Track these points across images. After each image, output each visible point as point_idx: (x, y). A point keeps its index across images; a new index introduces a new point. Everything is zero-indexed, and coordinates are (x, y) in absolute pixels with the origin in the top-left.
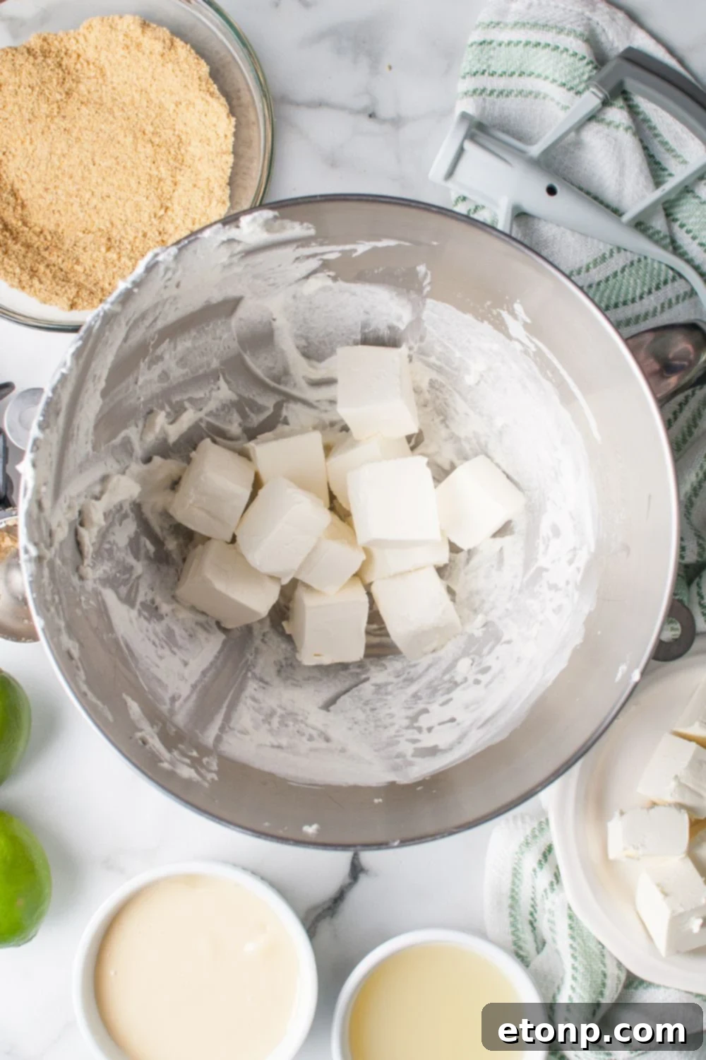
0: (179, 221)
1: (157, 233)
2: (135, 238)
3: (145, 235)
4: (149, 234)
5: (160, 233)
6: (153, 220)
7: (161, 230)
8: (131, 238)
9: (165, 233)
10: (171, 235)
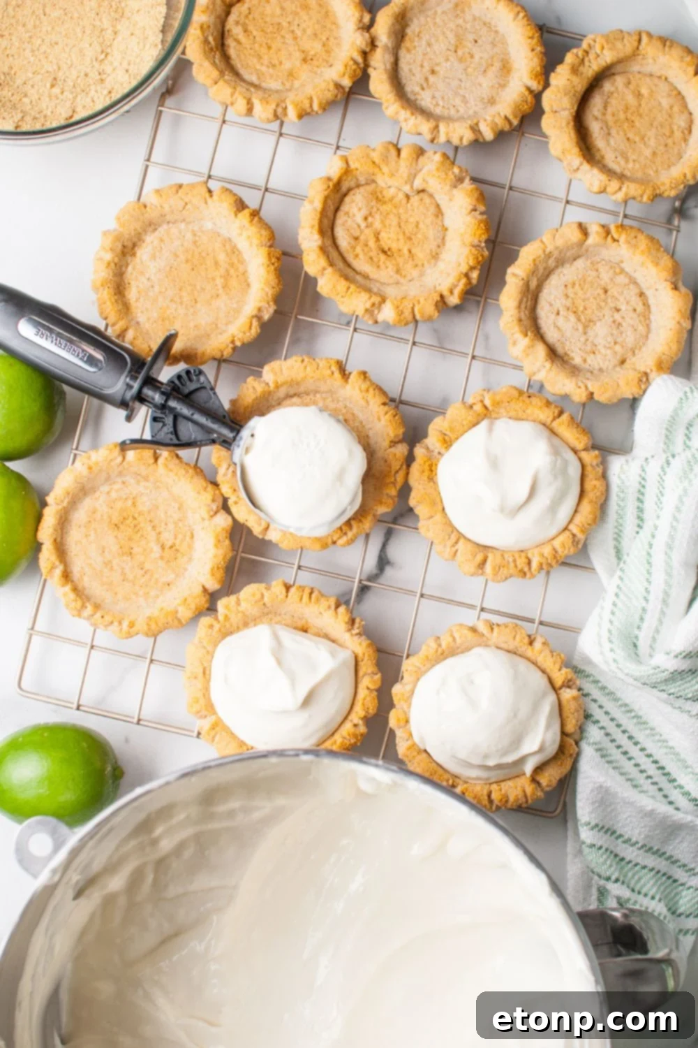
0: (116, 64)
1: (97, 73)
2: (78, 77)
3: (86, 75)
4: (91, 75)
5: (100, 74)
6: (95, 63)
7: (101, 71)
8: (74, 77)
9: (105, 74)
10: (109, 75)
